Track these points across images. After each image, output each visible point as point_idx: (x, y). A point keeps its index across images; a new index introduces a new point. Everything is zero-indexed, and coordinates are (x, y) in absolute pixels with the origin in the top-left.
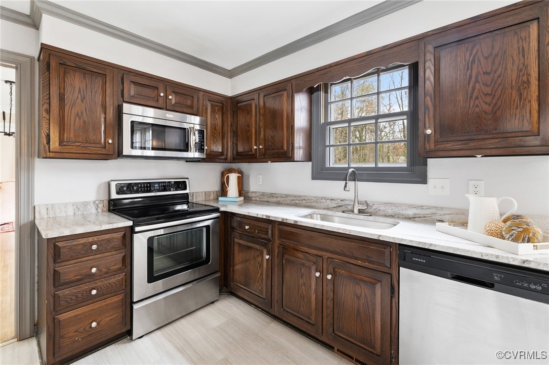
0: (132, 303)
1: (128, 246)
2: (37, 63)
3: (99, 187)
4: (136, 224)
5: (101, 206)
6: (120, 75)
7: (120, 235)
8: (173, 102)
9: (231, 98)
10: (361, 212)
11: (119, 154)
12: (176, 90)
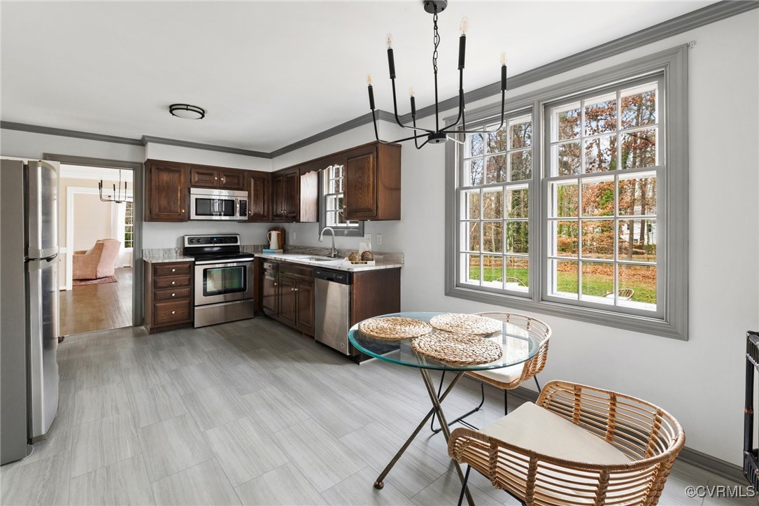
0: (194, 306)
1: (192, 272)
2: (144, 166)
3: (178, 239)
4: (196, 260)
5: (179, 251)
6: (189, 169)
7: (187, 265)
8: (224, 182)
9: (272, 173)
10: (335, 256)
11: (189, 219)
12: (228, 174)
